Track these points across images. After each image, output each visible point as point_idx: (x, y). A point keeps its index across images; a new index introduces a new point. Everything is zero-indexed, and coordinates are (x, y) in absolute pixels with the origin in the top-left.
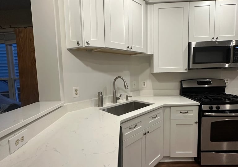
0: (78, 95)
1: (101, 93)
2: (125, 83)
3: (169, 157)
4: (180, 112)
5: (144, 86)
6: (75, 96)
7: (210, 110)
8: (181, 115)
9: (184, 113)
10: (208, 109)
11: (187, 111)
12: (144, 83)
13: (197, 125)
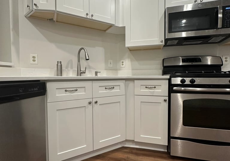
0: (36, 62)
1: (61, 62)
2: (86, 53)
3: (133, 141)
4: (146, 87)
5: (123, 66)
6: (32, 62)
7: (181, 84)
8: (147, 90)
9: (151, 88)
10: (179, 83)
11: (154, 86)
12: (123, 62)
13: (166, 104)
